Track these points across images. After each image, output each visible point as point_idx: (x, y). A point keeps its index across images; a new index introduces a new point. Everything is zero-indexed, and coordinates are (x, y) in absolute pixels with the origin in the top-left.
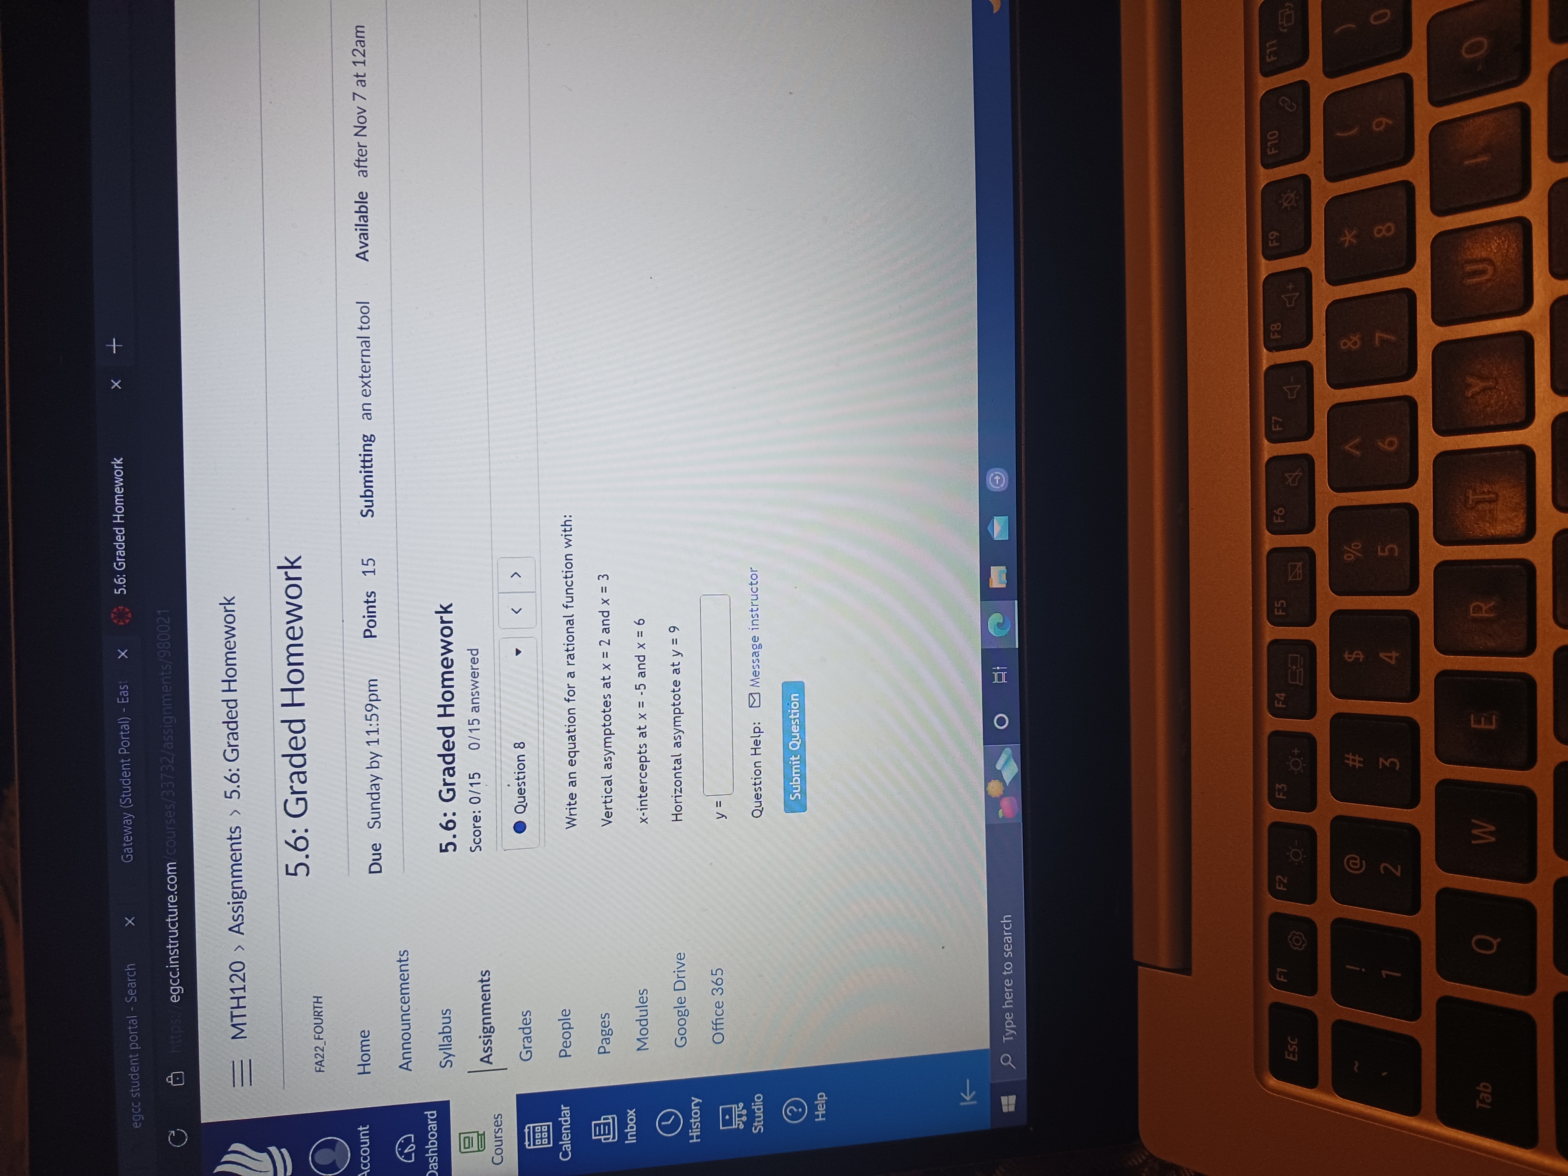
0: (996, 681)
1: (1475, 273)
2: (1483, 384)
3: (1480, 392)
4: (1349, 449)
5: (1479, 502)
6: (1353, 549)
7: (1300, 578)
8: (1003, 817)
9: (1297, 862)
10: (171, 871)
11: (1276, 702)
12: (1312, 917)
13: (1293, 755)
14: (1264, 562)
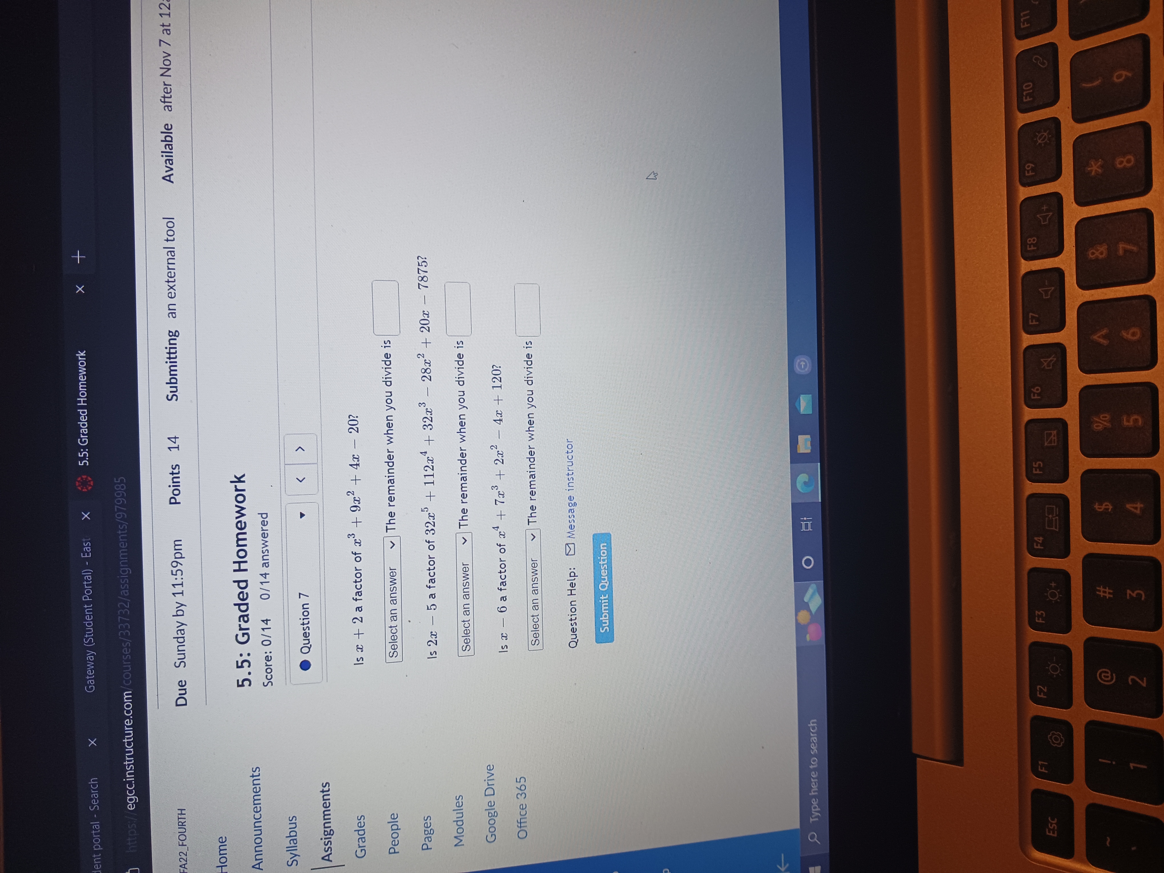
0: (804, 529)
4: (1097, 339)
6: (1102, 420)
7: (1054, 443)
8: (810, 640)
9: (1056, 675)
10: (127, 699)
11: (1035, 544)
12: (1069, 720)
13: (1051, 588)
14: (1023, 430)
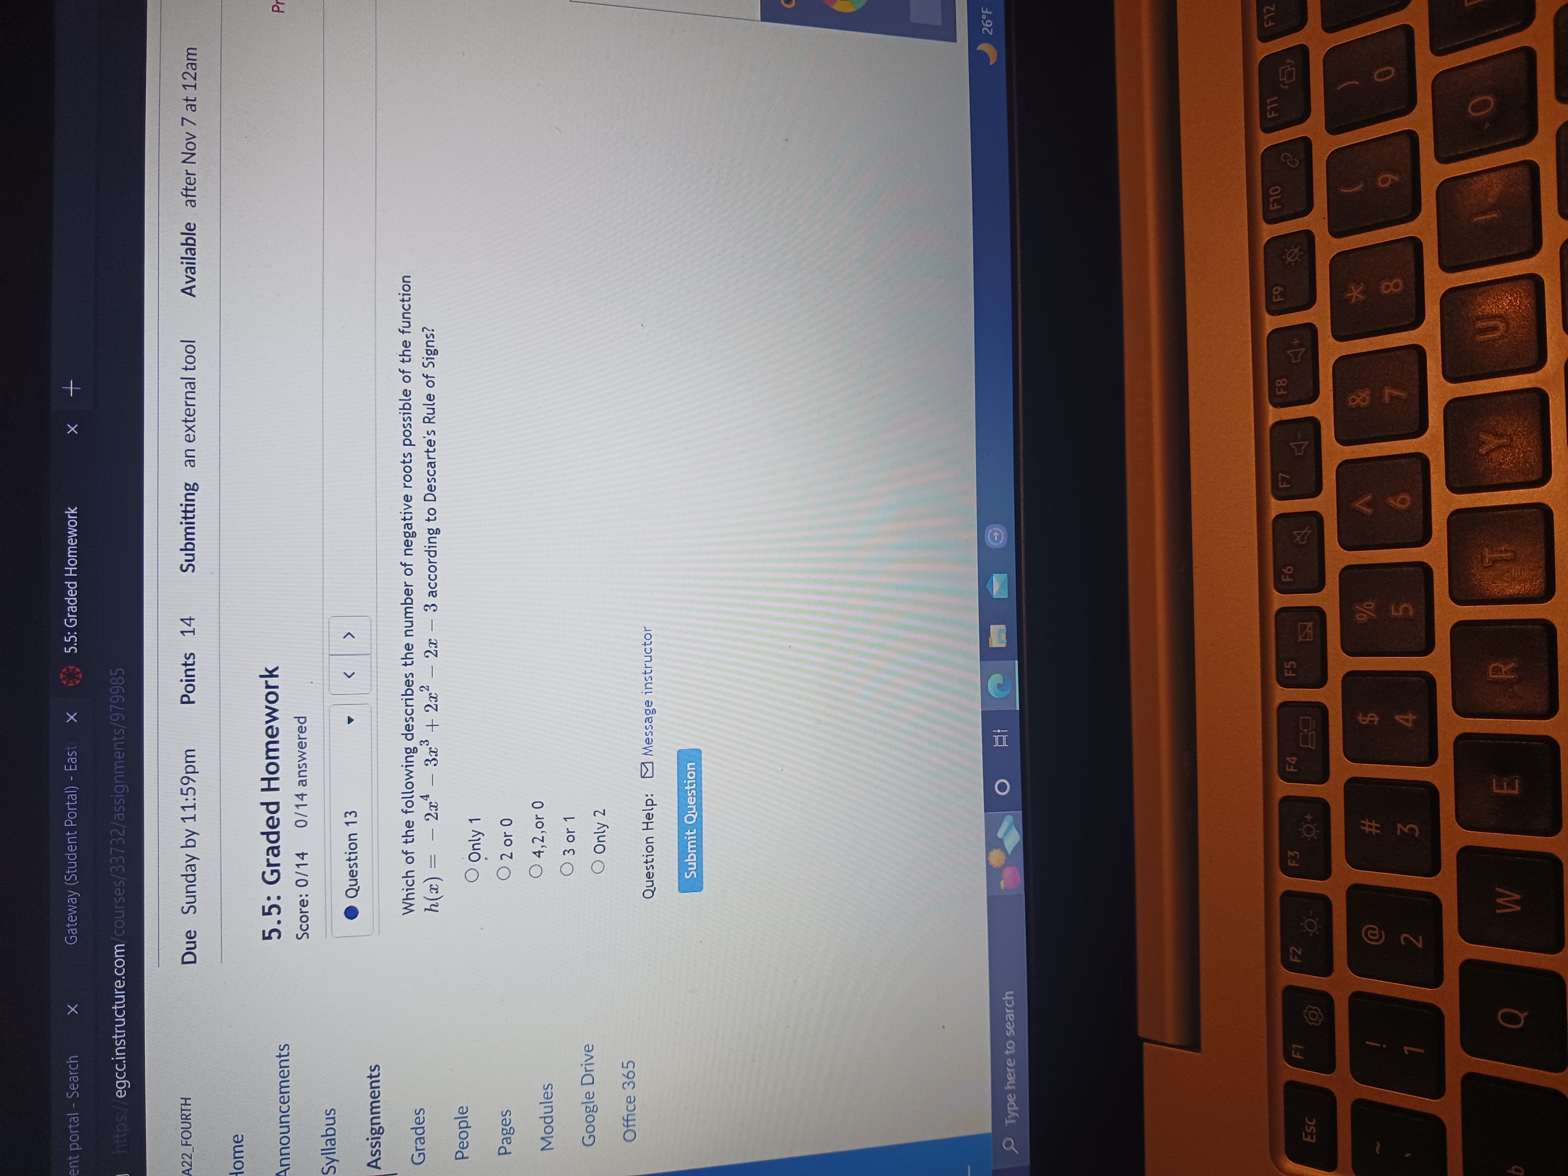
0: (997, 744)
1: (1486, 330)
2: (1496, 442)
3: (1494, 449)
4: (1359, 507)
5: (1495, 561)
6: (1366, 609)
7: (1310, 638)
8: (1005, 888)
9: (1312, 933)
10: (118, 953)
11: (1287, 766)
12: (1328, 990)
13: (1306, 821)
14: (1273, 622)
